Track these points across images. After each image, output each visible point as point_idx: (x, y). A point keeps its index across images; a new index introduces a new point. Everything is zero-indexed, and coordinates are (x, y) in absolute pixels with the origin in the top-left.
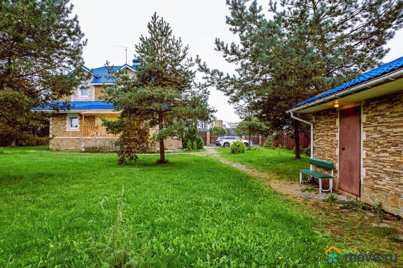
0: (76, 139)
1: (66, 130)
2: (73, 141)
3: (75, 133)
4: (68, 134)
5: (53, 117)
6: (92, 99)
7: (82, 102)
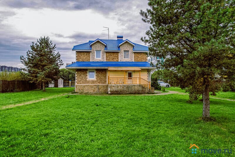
0: (94, 85)
1: (87, 80)
2: (92, 87)
3: (93, 82)
4: (88, 82)
5: (78, 71)
6: (104, 60)
7: (98, 62)
